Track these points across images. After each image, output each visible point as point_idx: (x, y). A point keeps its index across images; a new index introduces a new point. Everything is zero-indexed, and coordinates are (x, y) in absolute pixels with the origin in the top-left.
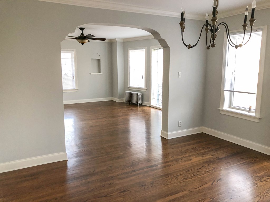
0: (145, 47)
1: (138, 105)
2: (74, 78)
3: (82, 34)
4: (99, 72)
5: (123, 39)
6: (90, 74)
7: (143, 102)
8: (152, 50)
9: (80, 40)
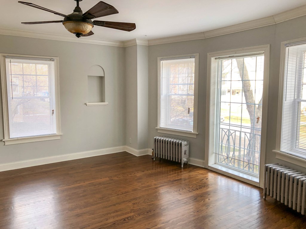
0: (194, 54)
1: (182, 166)
2: (53, 113)
3: (78, 9)
4: (102, 100)
5: (149, 40)
6: (86, 104)
7: (191, 159)
8: (213, 59)
9: (71, 25)
